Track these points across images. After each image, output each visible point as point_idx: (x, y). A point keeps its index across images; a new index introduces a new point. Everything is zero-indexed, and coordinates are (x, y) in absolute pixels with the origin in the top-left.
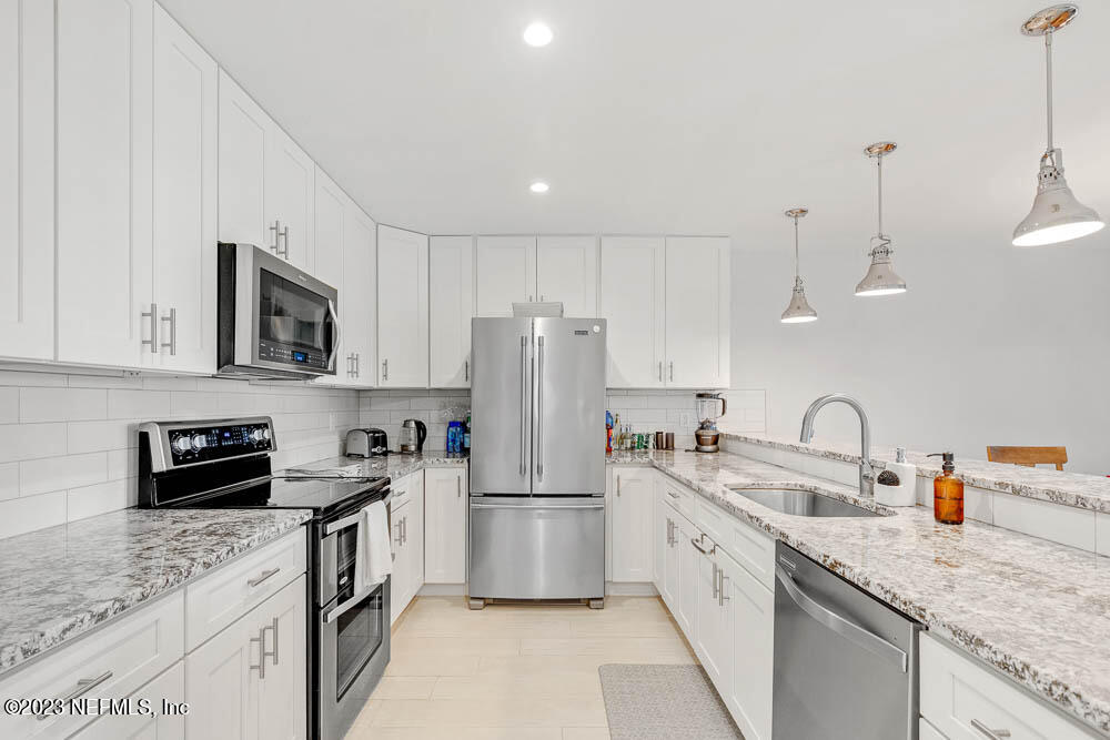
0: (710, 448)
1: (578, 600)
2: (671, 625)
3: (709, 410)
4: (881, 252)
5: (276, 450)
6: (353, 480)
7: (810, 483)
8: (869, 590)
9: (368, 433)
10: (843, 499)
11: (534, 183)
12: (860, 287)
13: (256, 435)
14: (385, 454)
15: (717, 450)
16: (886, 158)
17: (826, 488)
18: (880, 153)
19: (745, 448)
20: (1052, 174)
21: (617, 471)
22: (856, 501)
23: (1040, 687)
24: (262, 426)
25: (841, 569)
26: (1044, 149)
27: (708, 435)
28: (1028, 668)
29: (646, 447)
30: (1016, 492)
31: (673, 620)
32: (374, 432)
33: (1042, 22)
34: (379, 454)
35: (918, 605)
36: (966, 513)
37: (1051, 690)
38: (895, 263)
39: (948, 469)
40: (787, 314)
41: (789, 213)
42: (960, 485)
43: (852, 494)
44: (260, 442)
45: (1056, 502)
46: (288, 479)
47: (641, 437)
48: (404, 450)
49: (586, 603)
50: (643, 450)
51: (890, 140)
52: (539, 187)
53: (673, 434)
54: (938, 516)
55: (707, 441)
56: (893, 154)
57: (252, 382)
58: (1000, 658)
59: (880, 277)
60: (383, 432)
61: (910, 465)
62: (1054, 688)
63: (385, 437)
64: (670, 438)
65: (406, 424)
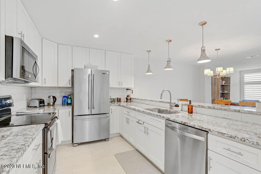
0: (129, 101)
1: (103, 140)
2: (125, 142)
3: (129, 93)
4: (169, 61)
5: (13, 106)
6: (42, 114)
7: (158, 108)
8: (195, 127)
9: (38, 100)
10: (167, 110)
11: (95, 35)
12: (165, 68)
13: (8, 101)
14: (44, 106)
15: (131, 101)
16: (170, 43)
17: (162, 108)
18: (169, 42)
19: (138, 101)
20: (203, 51)
21: (111, 107)
22: (170, 110)
23: (239, 139)
24: (9, 98)
25: (187, 124)
26: (202, 46)
27: (129, 98)
28: (236, 136)
29: (115, 101)
30: (202, 107)
31: (126, 141)
32: (41, 100)
33: (202, 24)
34: (42, 106)
35: (209, 128)
36: (193, 112)
37: (241, 139)
38: (171, 64)
39: (190, 103)
40: (147, 72)
41: (147, 51)
42: (192, 106)
43: (169, 109)
44: (9, 104)
45: (210, 108)
46: (17, 115)
47: (114, 99)
48: (49, 105)
49: (105, 140)
50: (114, 102)
51: (171, 39)
52: (96, 36)
53: (121, 98)
54: (188, 113)
55: (128, 99)
56: (171, 42)
57: (2, 84)
58: (229, 136)
59: (169, 66)
60: (43, 99)
61: (180, 103)
62: (242, 139)
63: (44, 101)
64: (120, 99)
65: (49, 97)
